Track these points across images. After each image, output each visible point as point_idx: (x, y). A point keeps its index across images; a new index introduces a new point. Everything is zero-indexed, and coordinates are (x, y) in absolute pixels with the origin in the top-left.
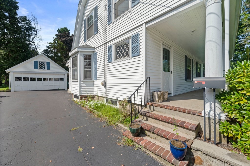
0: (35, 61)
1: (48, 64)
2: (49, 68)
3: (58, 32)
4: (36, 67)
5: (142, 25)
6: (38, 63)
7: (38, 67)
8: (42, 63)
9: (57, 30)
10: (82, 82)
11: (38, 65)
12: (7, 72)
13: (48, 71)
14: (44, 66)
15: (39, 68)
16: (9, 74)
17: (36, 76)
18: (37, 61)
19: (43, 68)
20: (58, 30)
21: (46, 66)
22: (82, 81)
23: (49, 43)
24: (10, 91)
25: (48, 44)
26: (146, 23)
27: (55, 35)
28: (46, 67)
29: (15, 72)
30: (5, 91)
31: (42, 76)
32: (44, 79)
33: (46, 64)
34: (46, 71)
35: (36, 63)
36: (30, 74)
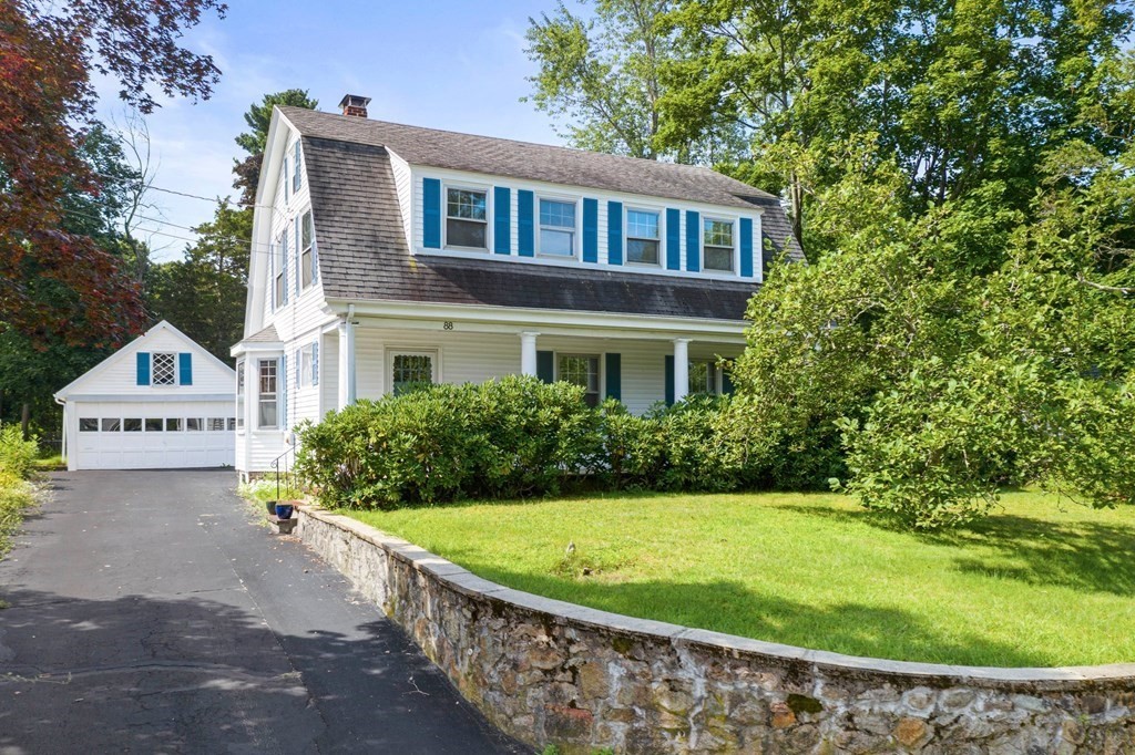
0: (139, 355)
1: (186, 359)
2: (186, 379)
3: (251, 124)
4: (143, 379)
5: (316, 328)
6: (152, 361)
7: (152, 376)
8: (164, 357)
9: (247, 116)
10: (254, 437)
11: (152, 369)
12: (56, 400)
13: (185, 390)
14: (169, 369)
15: (155, 380)
16: (62, 406)
17: (144, 413)
18: (148, 354)
19: (167, 379)
20: (249, 110)
21: (177, 369)
22: (255, 434)
23: (197, 231)
24: (66, 469)
25: (193, 233)
26: (323, 326)
27: (237, 140)
28: (177, 377)
29: (81, 400)
30: (51, 469)
31: (164, 413)
32: (173, 425)
33: (177, 362)
34: (176, 389)
35: (143, 359)
36: (123, 407)
